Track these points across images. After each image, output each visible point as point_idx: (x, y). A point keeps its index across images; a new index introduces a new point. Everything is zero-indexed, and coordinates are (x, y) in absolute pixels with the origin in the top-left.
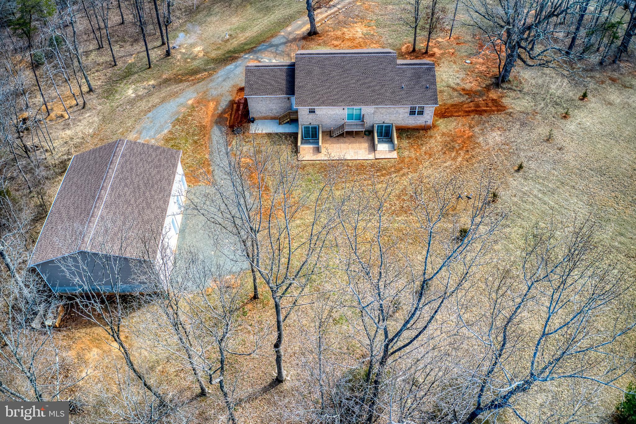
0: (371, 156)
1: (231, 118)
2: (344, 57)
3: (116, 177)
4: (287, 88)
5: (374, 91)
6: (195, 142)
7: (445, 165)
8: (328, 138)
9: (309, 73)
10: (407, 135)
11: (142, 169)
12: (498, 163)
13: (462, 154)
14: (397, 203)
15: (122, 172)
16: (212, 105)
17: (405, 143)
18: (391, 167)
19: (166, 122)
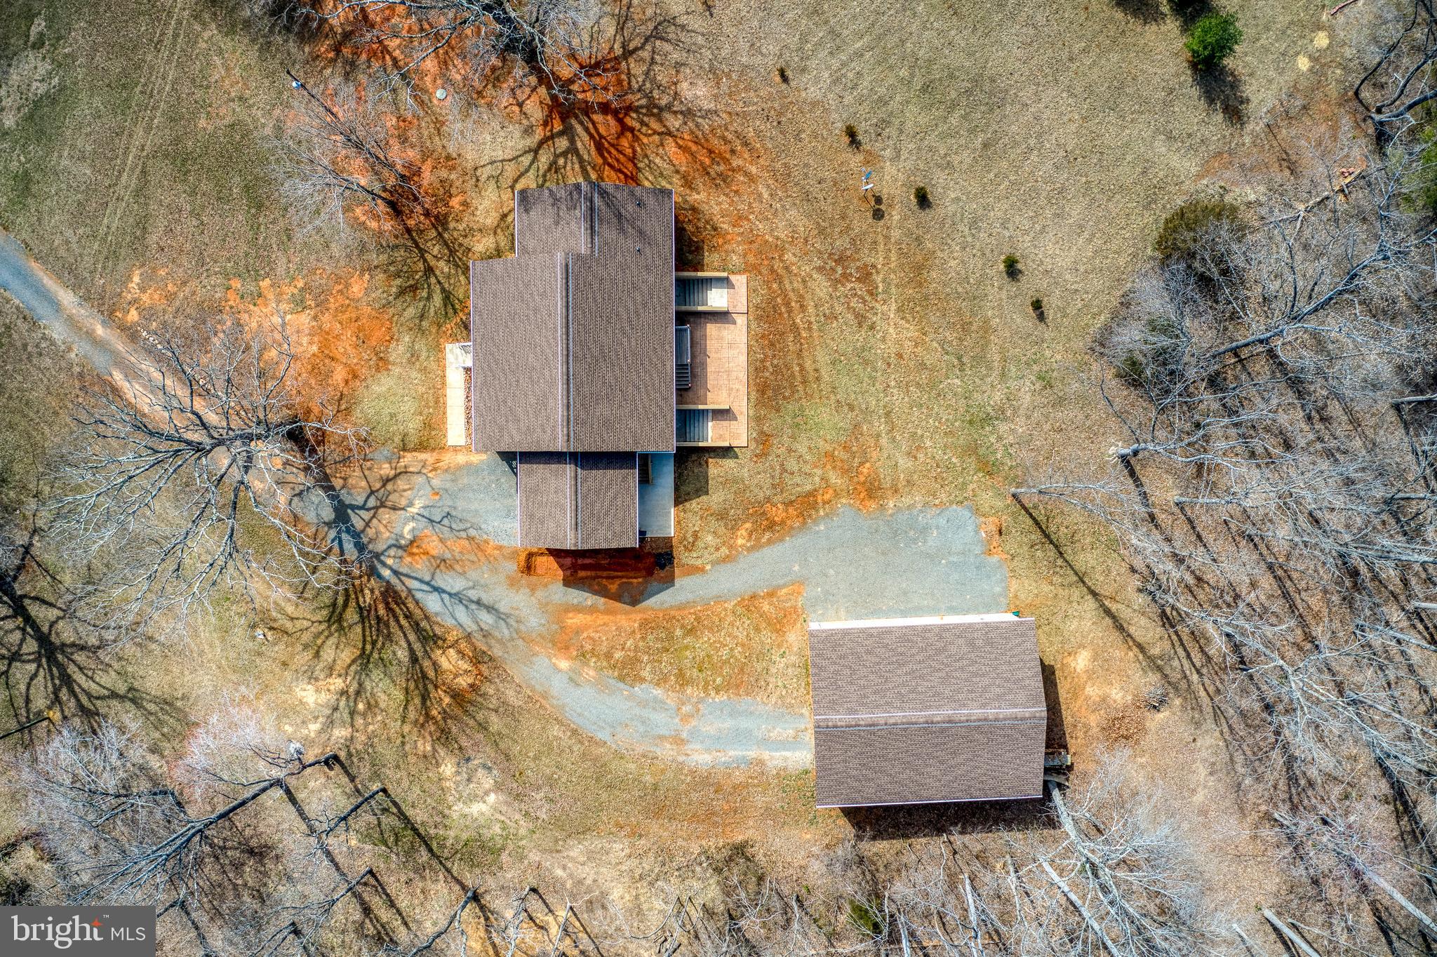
0: (741, 321)
1: (617, 577)
2: (575, 357)
3: (902, 709)
4: (621, 468)
5: (645, 305)
6: (691, 631)
7: (766, 196)
8: (690, 394)
9: (607, 424)
10: (691, 252)
11: (872, 677)
12: (764, 106)
13: (740, 162)
14: (849, 286)
15: (887, 703)
16: (575, 620)
17: (710, 258)
18: (770, 288)
19: (630, 697)
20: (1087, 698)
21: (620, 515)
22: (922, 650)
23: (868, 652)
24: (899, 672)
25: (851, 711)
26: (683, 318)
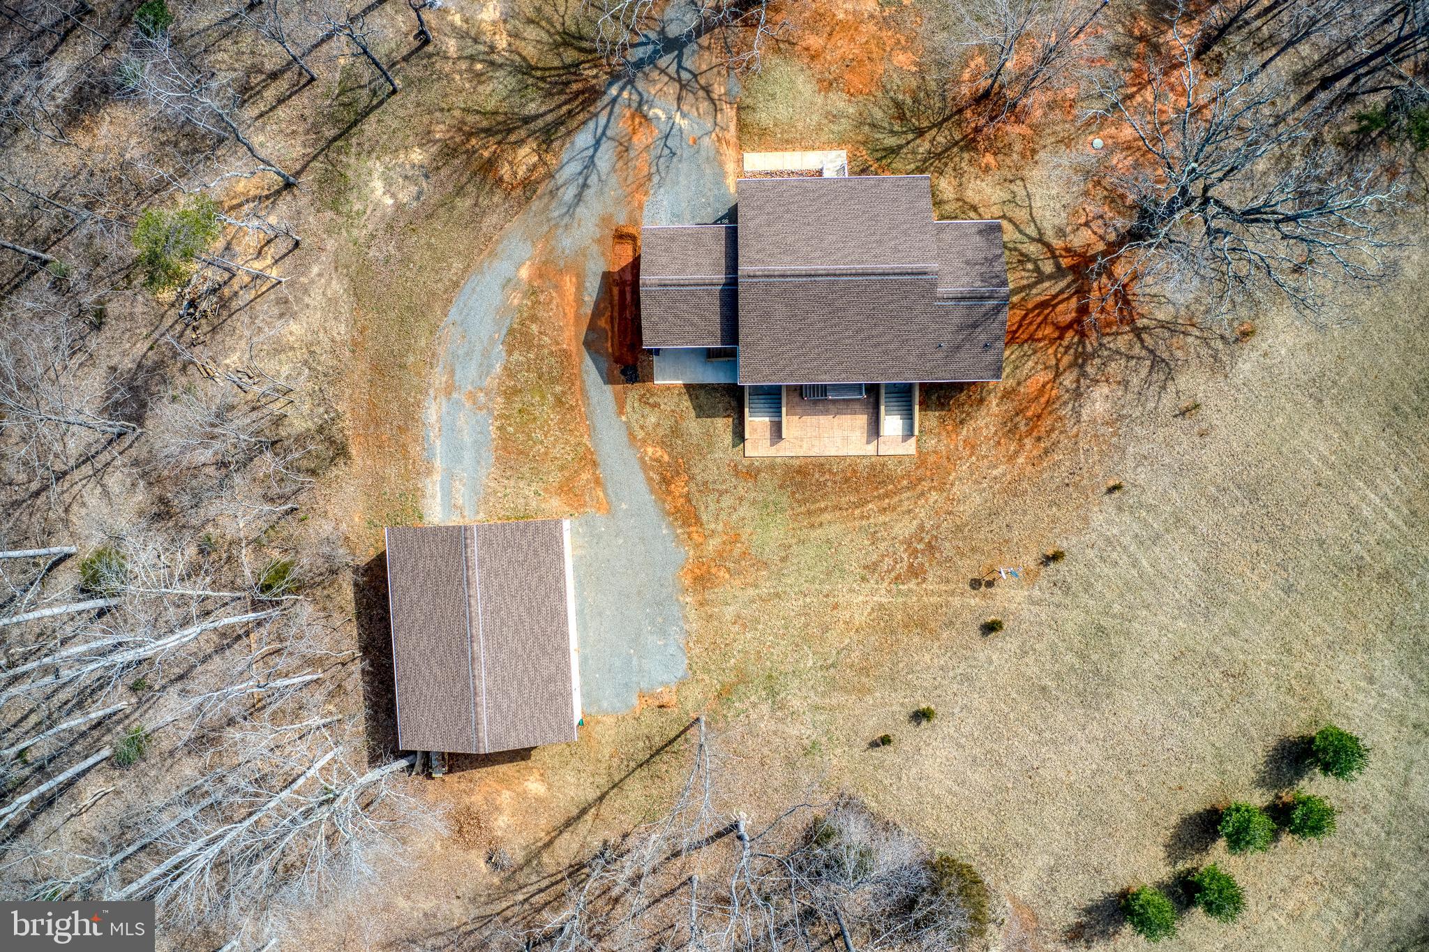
0: (870, 449)
1: (613, 327)
2: (833, 283)
3: (485, 612)
4: (722, 330)
5: (885, 352)
6: (559, 402)
7: (995, 472)
8: (797, 399)
9: (766, 315)
10: (939, 398)
11: (516, 582)
12: (1085, 470)
13: (1028, 447)
14: (905, 556)
15: (490, 597)
16: (569, 284)
17: (933, 417)
18: (903, 478)
19: (492, 341)
20: (498, 793)
21: (675, 330)
22: (544, 632)
23: (541, 578)
24: (521, 609)
25: (482, 562)
26: (873, 390)
